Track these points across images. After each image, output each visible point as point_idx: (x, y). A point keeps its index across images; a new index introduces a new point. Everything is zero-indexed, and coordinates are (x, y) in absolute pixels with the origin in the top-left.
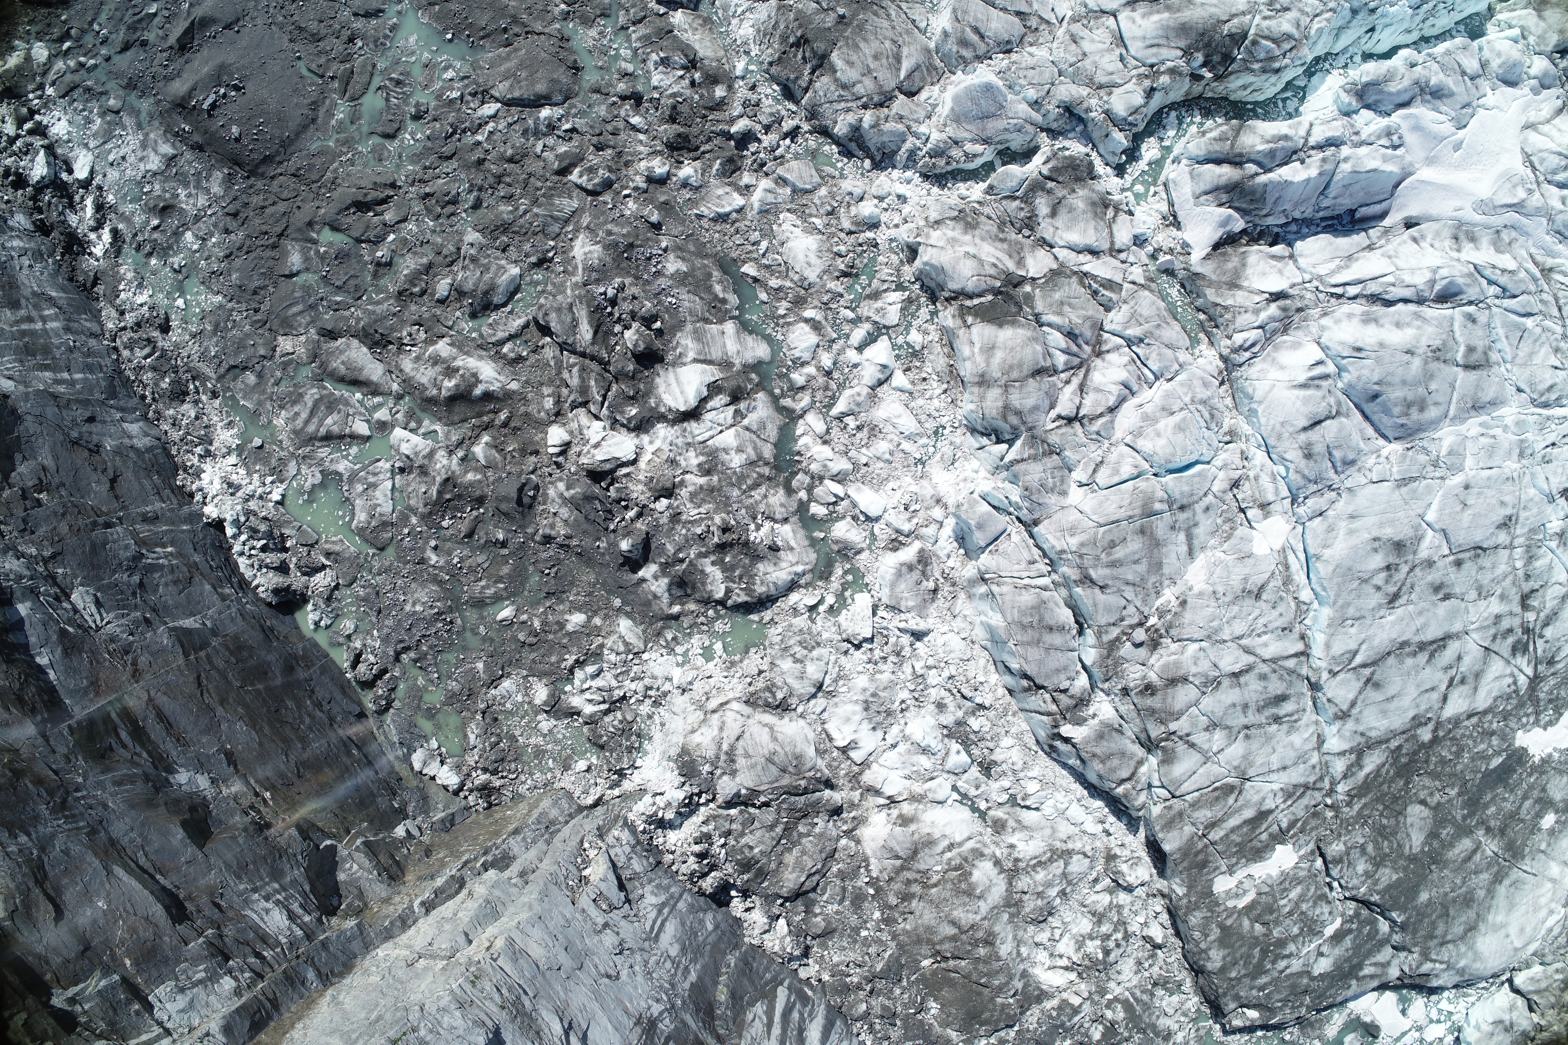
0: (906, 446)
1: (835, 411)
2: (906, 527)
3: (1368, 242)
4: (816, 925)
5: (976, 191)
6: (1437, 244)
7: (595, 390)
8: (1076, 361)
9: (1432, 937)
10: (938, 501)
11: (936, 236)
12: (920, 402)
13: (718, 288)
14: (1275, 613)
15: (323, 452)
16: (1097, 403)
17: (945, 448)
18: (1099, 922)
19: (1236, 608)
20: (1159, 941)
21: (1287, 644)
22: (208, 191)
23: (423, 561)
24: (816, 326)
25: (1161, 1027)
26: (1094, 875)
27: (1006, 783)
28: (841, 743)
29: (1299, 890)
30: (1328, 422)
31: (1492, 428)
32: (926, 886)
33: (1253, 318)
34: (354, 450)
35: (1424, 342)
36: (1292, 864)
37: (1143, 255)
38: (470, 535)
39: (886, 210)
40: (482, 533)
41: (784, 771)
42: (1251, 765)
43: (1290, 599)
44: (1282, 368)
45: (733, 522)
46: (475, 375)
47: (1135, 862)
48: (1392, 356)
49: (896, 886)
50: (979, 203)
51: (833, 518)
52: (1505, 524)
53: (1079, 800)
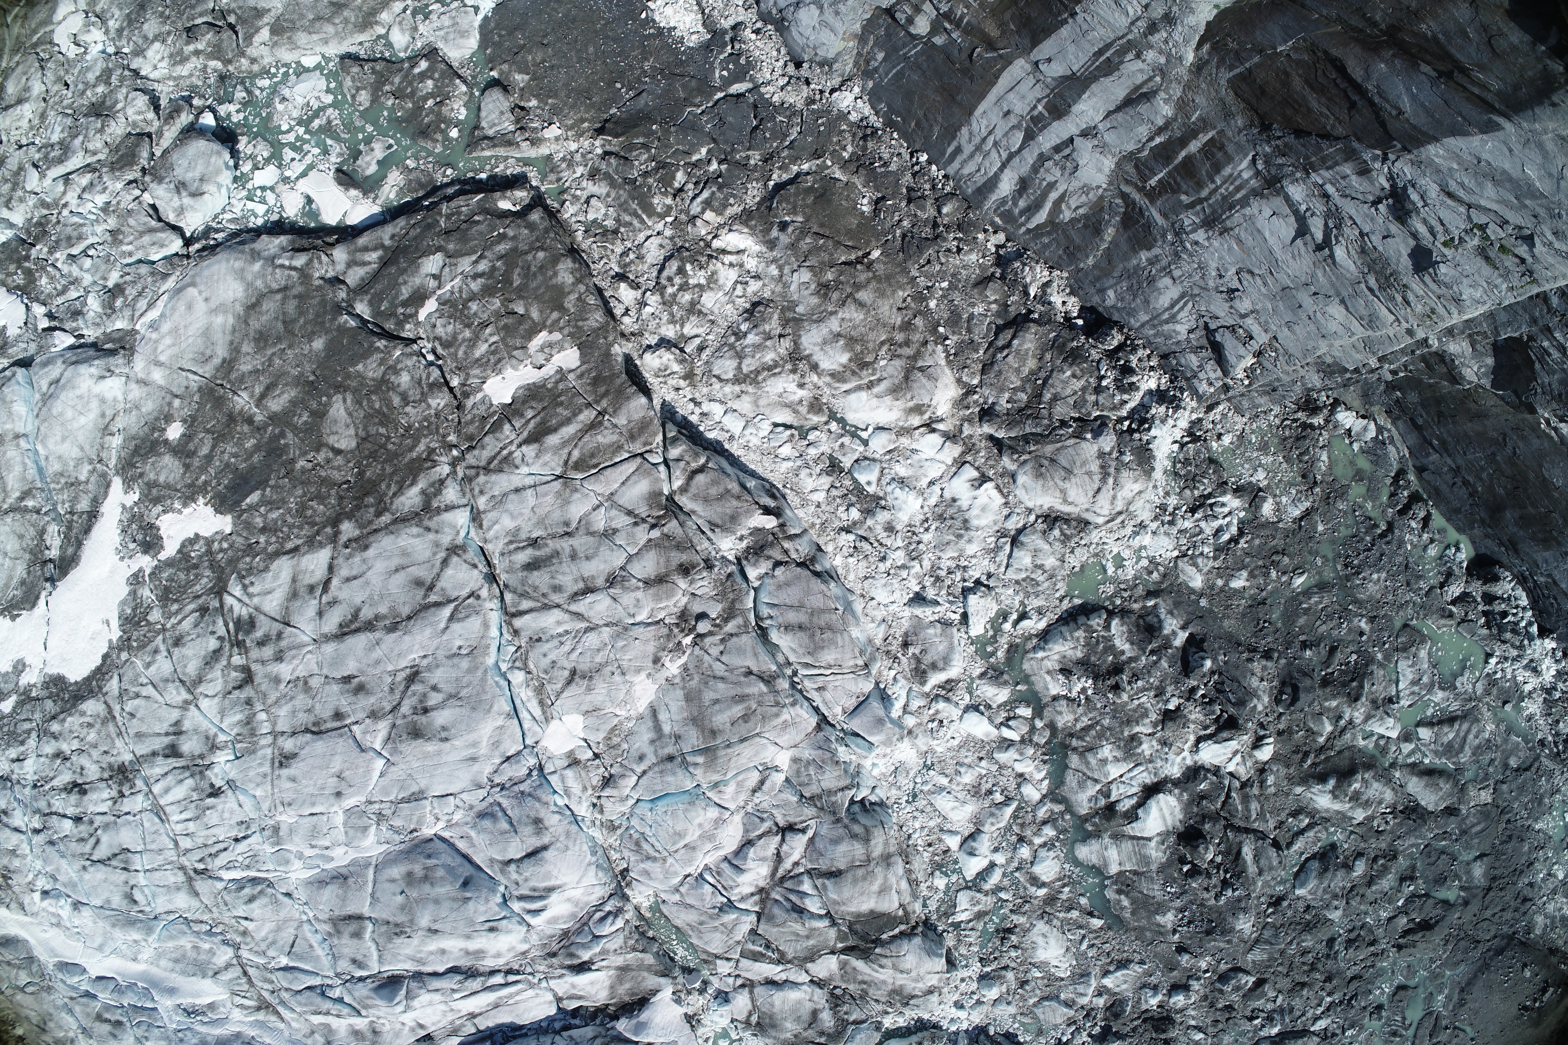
0: (944, 781)
1: (1014, 805)
2: (941, 705)
3: (476, 1021)
4: (995, 292)
5: (888, 1022)
6: (399, 1026)
7: (1237, 801)
8: (788, 884)
9: (299, 297)
10: (910, 732)
11: (933, 981)
12: (932, 824)
13: (1126, 902)
14: (552, 656)
15: (1455, 706)
16: (764, 848)
17: (905, 783)
18: (693, 304)
19: (598, 659)
20: (623, 285)
21: (534, 625)
22: (1546, 917)
23: (1372, 619)
24: (1035, 881)
25: (603, 184)
26: (704, 356)
27: (813, 452)
28: (989, 485)
29: (478, 353)
30: (519, 856)
31: (317, 855)
32: (891, 341)
33: (608, 946)
34: (1430, 711)
35: (415, 941)
36: (489, 382)
37: (716, 983)
38: (1333, 650)
39: (973, 993)
40: (1323, 652)
41: (1052, 461)
42: (558, 494)
43: (535, 671)
44: (569, 900)
45: (1110, 696)
46: (1335, 797)
47: (663, 373)
48: (455, 928)
49: (917, 337)
50: (887, 1013)
51: (1010, 705)
52: (286, 758)
53: (732, 438)
